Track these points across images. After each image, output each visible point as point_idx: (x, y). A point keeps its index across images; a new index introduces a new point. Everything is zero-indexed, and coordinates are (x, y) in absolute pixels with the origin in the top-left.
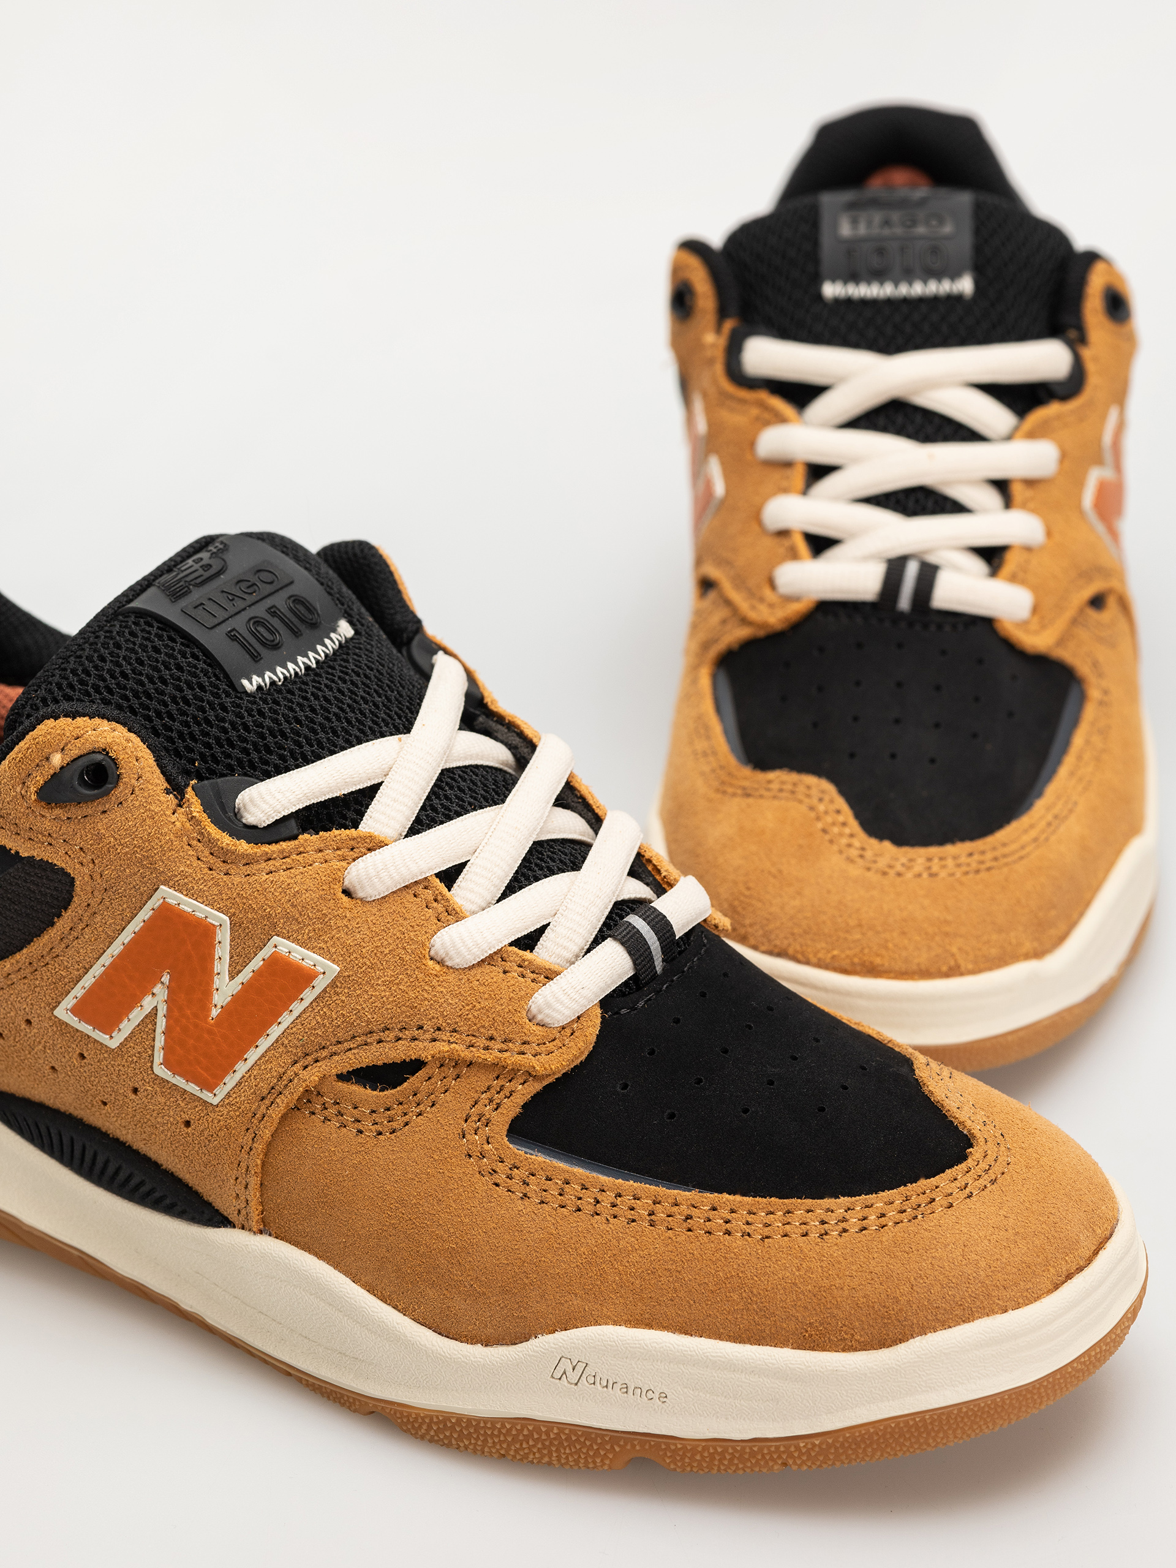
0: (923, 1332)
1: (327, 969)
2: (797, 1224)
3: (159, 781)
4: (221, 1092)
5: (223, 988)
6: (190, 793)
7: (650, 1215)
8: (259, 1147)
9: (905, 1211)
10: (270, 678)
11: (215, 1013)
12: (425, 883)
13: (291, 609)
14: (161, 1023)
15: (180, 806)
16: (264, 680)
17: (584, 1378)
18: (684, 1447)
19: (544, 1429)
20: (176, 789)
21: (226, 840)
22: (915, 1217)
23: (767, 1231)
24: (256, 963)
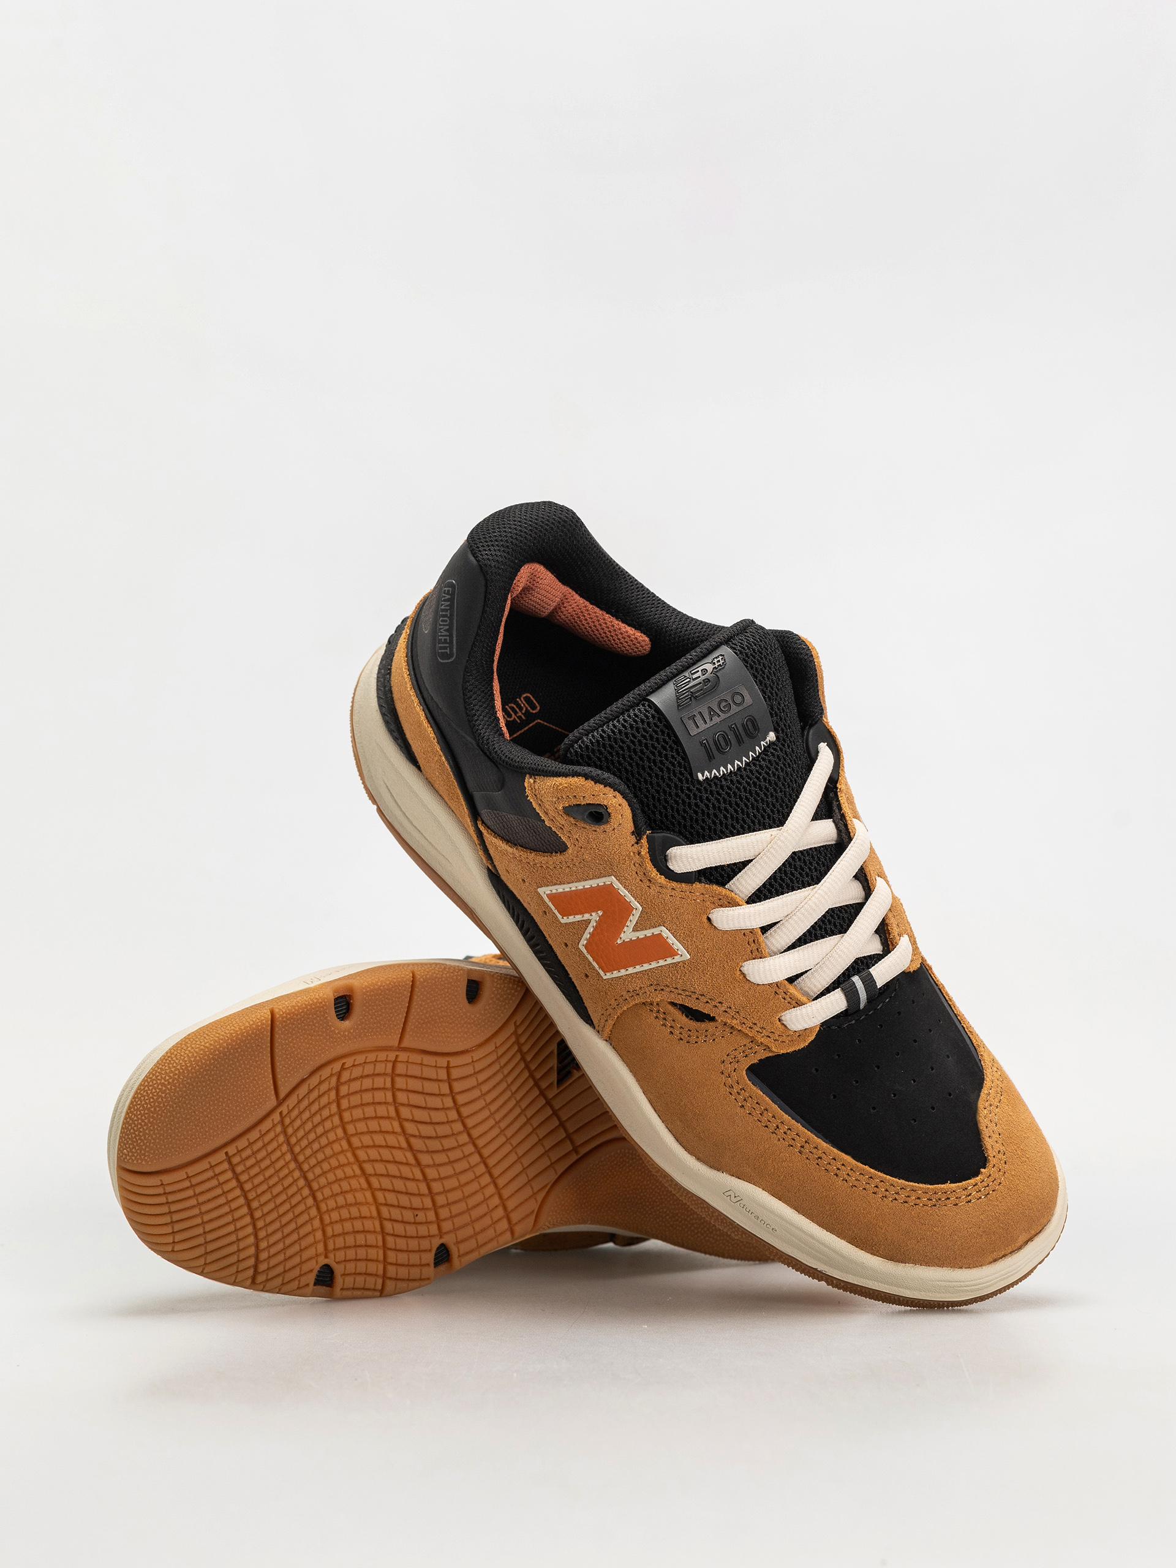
0: (915, 1262)
1: (683, 954)
2: (873, 1186)
3: (630, 826)
4: (609, 976)
5: (628, 933)
6: (644, 841)
7: (801, 1146)
8: (619, 1012)
9: (931, 1200)
10: (715, 774)
11: (619, 941)
12: (752, 931)
13: (743, 725)
14: (590, 929)
15: (637, 843)
16: (711, 775)
17: (739, 1203)
18: (777, 1253)
19: (711, 1210)
20: (638, 833)
21: (654, 873)
22: (935, 1205)
23: (856, 1183)
24: (648, 933)
